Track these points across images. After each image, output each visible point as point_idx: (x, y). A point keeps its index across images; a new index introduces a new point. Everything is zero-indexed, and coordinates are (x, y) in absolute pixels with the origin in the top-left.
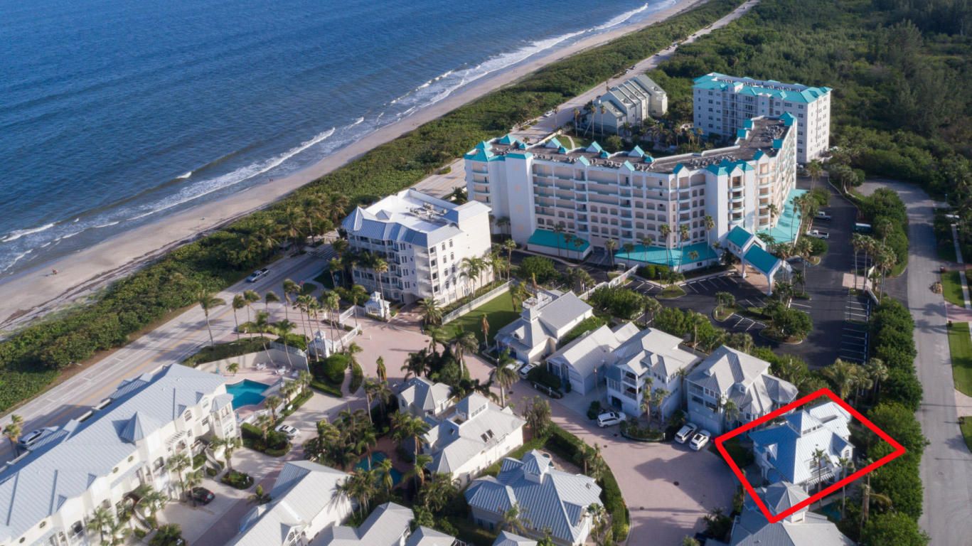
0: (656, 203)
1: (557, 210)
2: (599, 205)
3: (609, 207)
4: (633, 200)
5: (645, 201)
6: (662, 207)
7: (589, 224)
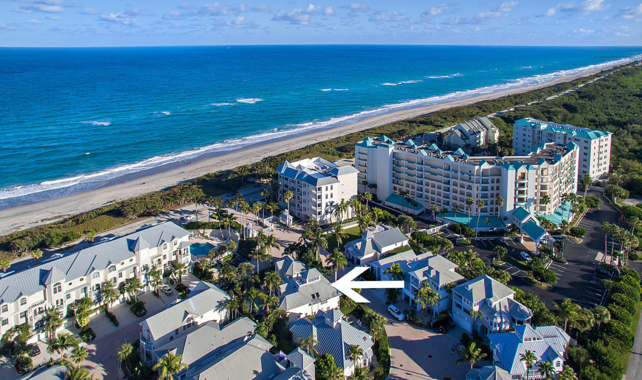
0: (466, 184)
1: (405, 182)
2: (430, 182)
3: (437, 184)
4: (452, 181)
5: (459, 182)
6: (470, 187)
7: (424, 194)
